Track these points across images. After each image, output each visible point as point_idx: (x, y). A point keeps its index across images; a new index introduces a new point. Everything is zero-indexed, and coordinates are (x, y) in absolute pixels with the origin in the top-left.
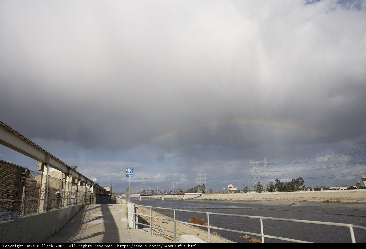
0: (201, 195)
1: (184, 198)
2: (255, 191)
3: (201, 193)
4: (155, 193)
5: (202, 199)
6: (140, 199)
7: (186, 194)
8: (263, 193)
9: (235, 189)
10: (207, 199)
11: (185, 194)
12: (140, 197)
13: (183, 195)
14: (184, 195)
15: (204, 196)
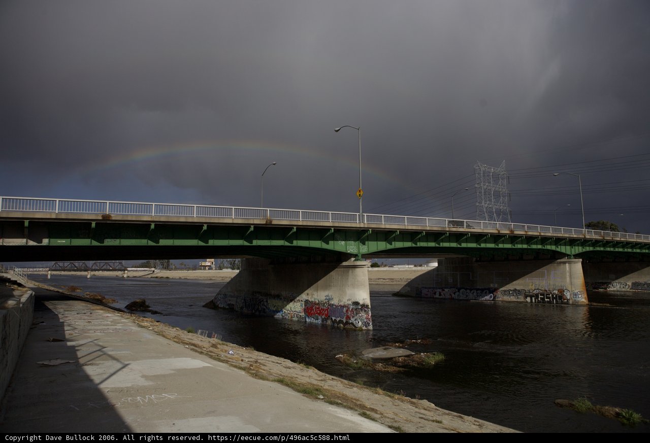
0: (154, 271)
1: (125, 276)
2: (230, 268)
3: (153, 269)
4: (76, 267)
5: (151, 277)
6: (49, 277)
7: (129, 269)
8: (225, 270)
9: (209, 265)
10: (157, 277)
11: (127, 270)
12: (49, 272)
13: (124, 270)
14: (126, 272)
15: (157, 273)
